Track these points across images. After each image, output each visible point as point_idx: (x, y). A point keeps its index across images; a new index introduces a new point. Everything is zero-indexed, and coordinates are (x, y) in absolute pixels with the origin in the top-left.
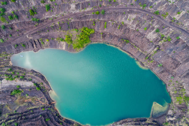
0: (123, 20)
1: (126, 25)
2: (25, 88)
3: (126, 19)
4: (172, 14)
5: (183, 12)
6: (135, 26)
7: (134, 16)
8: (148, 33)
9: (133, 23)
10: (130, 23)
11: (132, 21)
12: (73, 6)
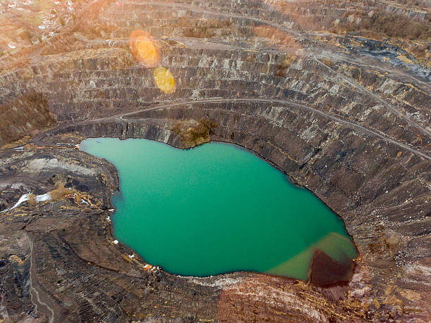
0: (264, 114)
1: (267, 121)
2: (79, 176)
3: (268, 113)
4: (337, 107)
5: (354, 104)
6: (281, 122)
7: (280, 109)
8: (302, 131)
9: (279, 118)
10: (275, 119)
11: (277, 115)
12: (196, 92)
